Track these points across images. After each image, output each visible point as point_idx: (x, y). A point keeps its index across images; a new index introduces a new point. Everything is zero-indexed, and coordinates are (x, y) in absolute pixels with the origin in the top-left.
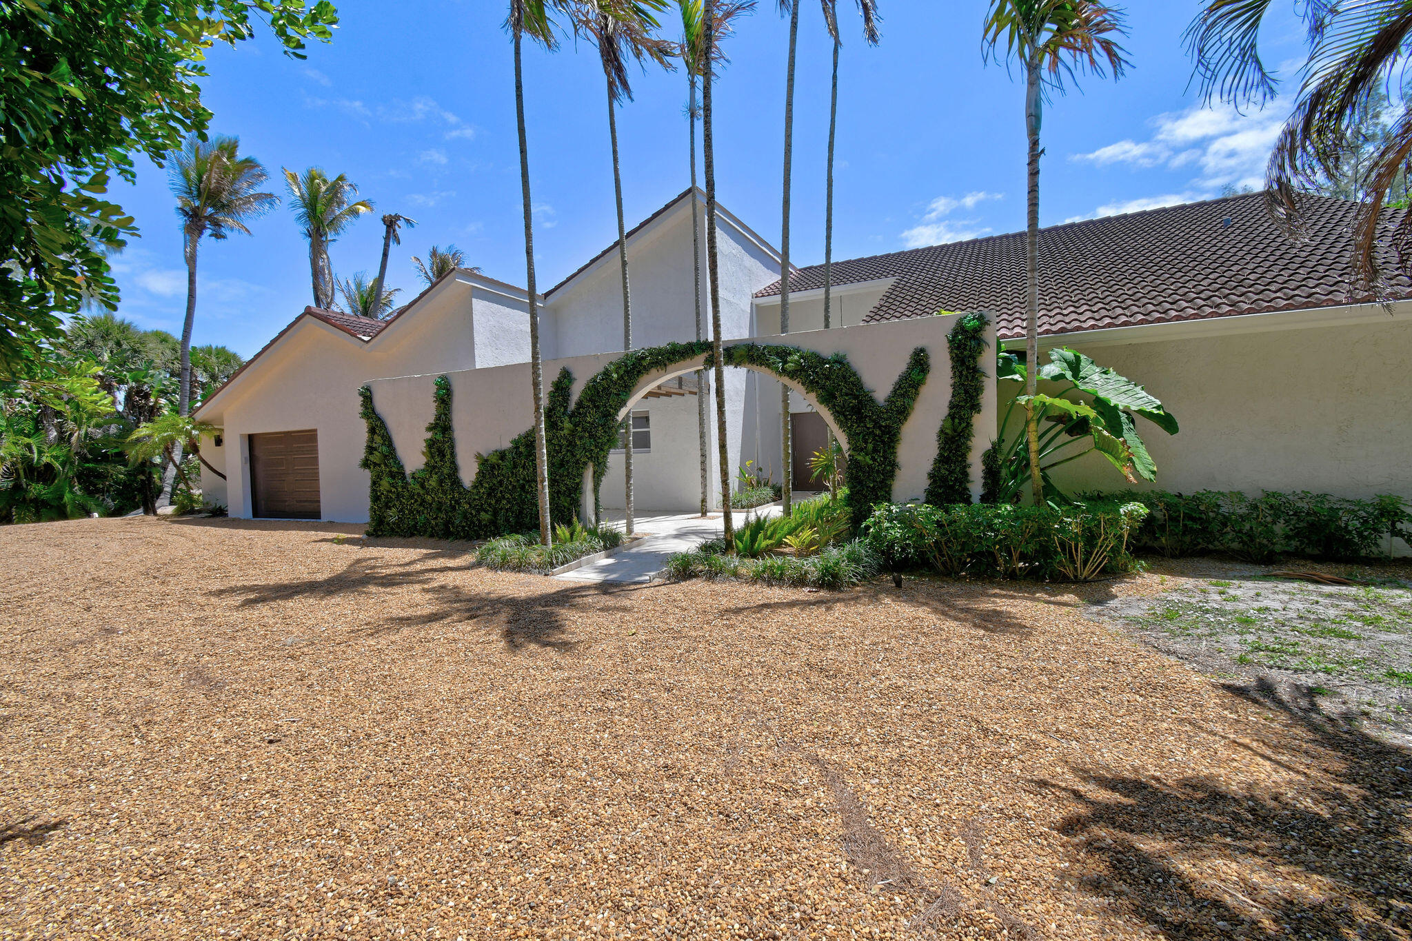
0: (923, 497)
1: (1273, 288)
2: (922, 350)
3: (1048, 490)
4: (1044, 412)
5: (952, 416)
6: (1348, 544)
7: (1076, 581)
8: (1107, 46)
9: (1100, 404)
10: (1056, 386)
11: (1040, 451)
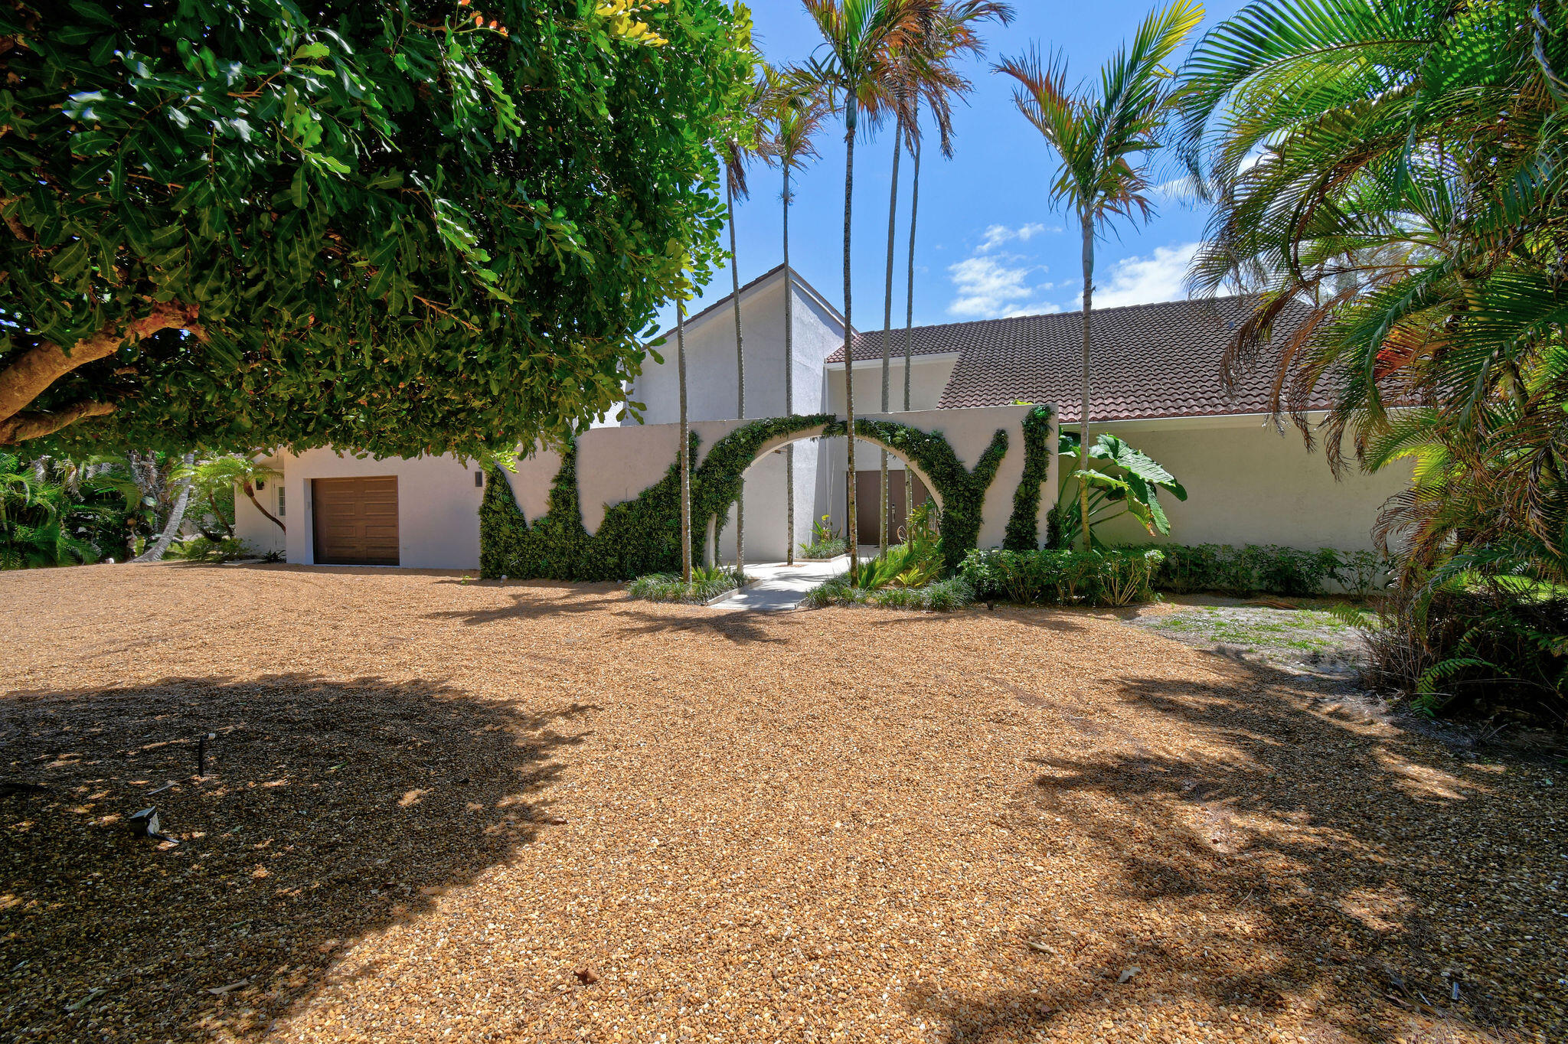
0: (1001, 545)
1: (1254, 393)
2: (1003, 431)
3: (1094, 541)
4: (1093, 482)
5: (1025, 483)
6: (1300, 583)
7: (1114, 606)
8: (1141, 201)
9: (1132, 478)
10: (1101, 462)
11: (1090, 509)
